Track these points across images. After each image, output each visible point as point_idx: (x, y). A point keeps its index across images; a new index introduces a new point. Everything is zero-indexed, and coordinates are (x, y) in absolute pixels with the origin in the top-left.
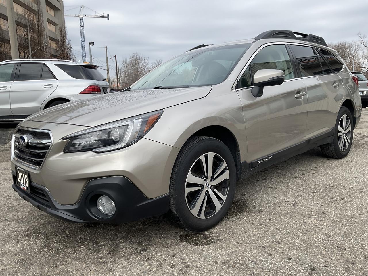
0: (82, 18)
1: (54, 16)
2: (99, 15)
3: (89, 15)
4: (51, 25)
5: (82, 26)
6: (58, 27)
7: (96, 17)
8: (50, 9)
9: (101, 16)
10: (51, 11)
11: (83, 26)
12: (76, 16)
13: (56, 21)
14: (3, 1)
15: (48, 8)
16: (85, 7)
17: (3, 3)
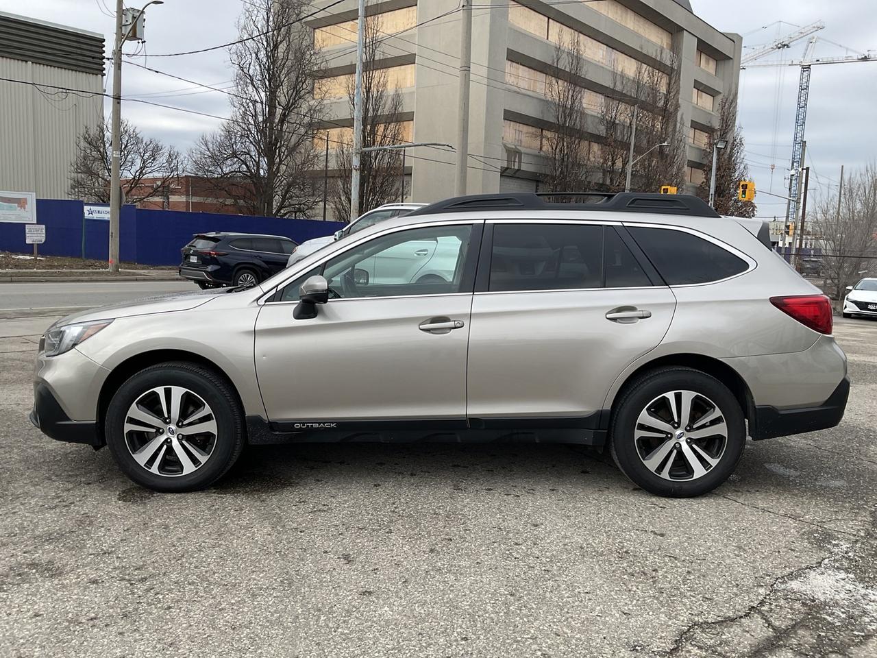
0: (806, 69)
1: (714, 74)
2: (855, 56)
3: (828, 58)
4: (703, 94)
5: (804, 88)
6: (719, 98)
7: (847, 61)
8: (706, 58)
9: (862, 59)
10: (709, 64)
11: (808, 86)
12: (794, 63)
13: (716, 84)
14: (601, 56)
15: (703, 57)
16: (820, 40)
17: (601, 60)
